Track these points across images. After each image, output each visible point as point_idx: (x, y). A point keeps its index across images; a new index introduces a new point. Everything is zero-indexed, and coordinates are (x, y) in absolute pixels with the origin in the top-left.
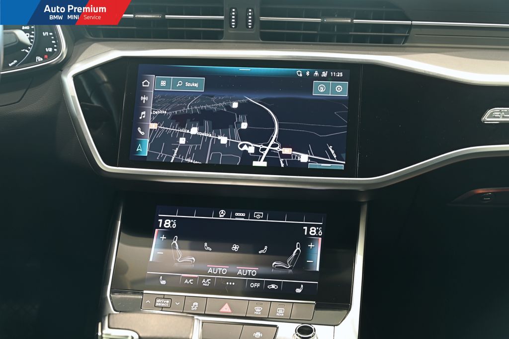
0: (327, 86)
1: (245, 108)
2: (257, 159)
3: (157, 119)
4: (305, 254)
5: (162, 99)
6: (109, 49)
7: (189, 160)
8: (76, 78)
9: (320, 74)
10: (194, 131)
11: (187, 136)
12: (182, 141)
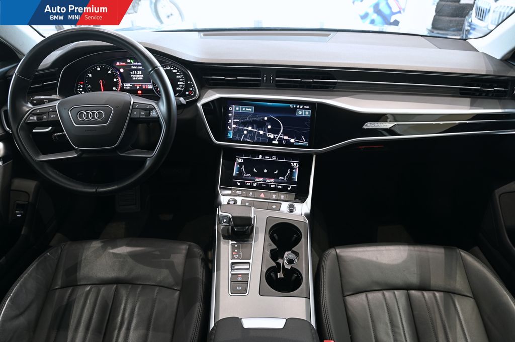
0: (302, 112)
1: (270, 120)
2: (274, 140)
3: (235, 123)
4: (292, 174)
5: (237, 115)
6: (215, 93)
7: (248, 140)
8: (203, 105)
9: (300, 106)
10: (250, 128)
11: (247, 130)
12: (245, 132)
